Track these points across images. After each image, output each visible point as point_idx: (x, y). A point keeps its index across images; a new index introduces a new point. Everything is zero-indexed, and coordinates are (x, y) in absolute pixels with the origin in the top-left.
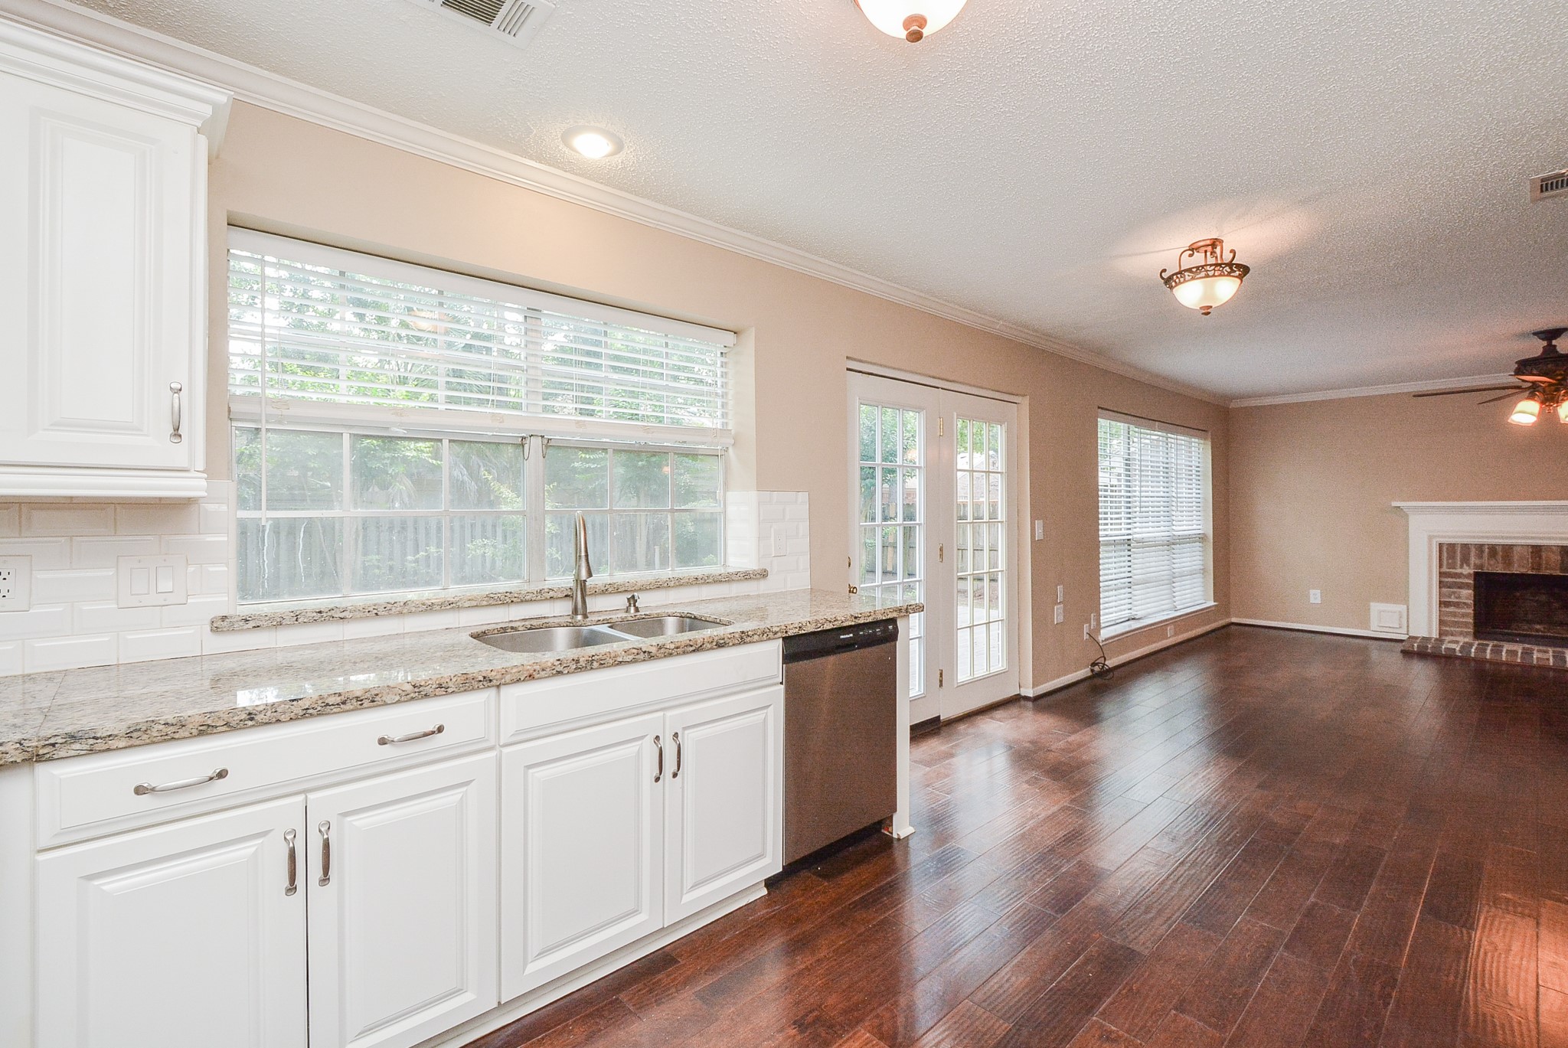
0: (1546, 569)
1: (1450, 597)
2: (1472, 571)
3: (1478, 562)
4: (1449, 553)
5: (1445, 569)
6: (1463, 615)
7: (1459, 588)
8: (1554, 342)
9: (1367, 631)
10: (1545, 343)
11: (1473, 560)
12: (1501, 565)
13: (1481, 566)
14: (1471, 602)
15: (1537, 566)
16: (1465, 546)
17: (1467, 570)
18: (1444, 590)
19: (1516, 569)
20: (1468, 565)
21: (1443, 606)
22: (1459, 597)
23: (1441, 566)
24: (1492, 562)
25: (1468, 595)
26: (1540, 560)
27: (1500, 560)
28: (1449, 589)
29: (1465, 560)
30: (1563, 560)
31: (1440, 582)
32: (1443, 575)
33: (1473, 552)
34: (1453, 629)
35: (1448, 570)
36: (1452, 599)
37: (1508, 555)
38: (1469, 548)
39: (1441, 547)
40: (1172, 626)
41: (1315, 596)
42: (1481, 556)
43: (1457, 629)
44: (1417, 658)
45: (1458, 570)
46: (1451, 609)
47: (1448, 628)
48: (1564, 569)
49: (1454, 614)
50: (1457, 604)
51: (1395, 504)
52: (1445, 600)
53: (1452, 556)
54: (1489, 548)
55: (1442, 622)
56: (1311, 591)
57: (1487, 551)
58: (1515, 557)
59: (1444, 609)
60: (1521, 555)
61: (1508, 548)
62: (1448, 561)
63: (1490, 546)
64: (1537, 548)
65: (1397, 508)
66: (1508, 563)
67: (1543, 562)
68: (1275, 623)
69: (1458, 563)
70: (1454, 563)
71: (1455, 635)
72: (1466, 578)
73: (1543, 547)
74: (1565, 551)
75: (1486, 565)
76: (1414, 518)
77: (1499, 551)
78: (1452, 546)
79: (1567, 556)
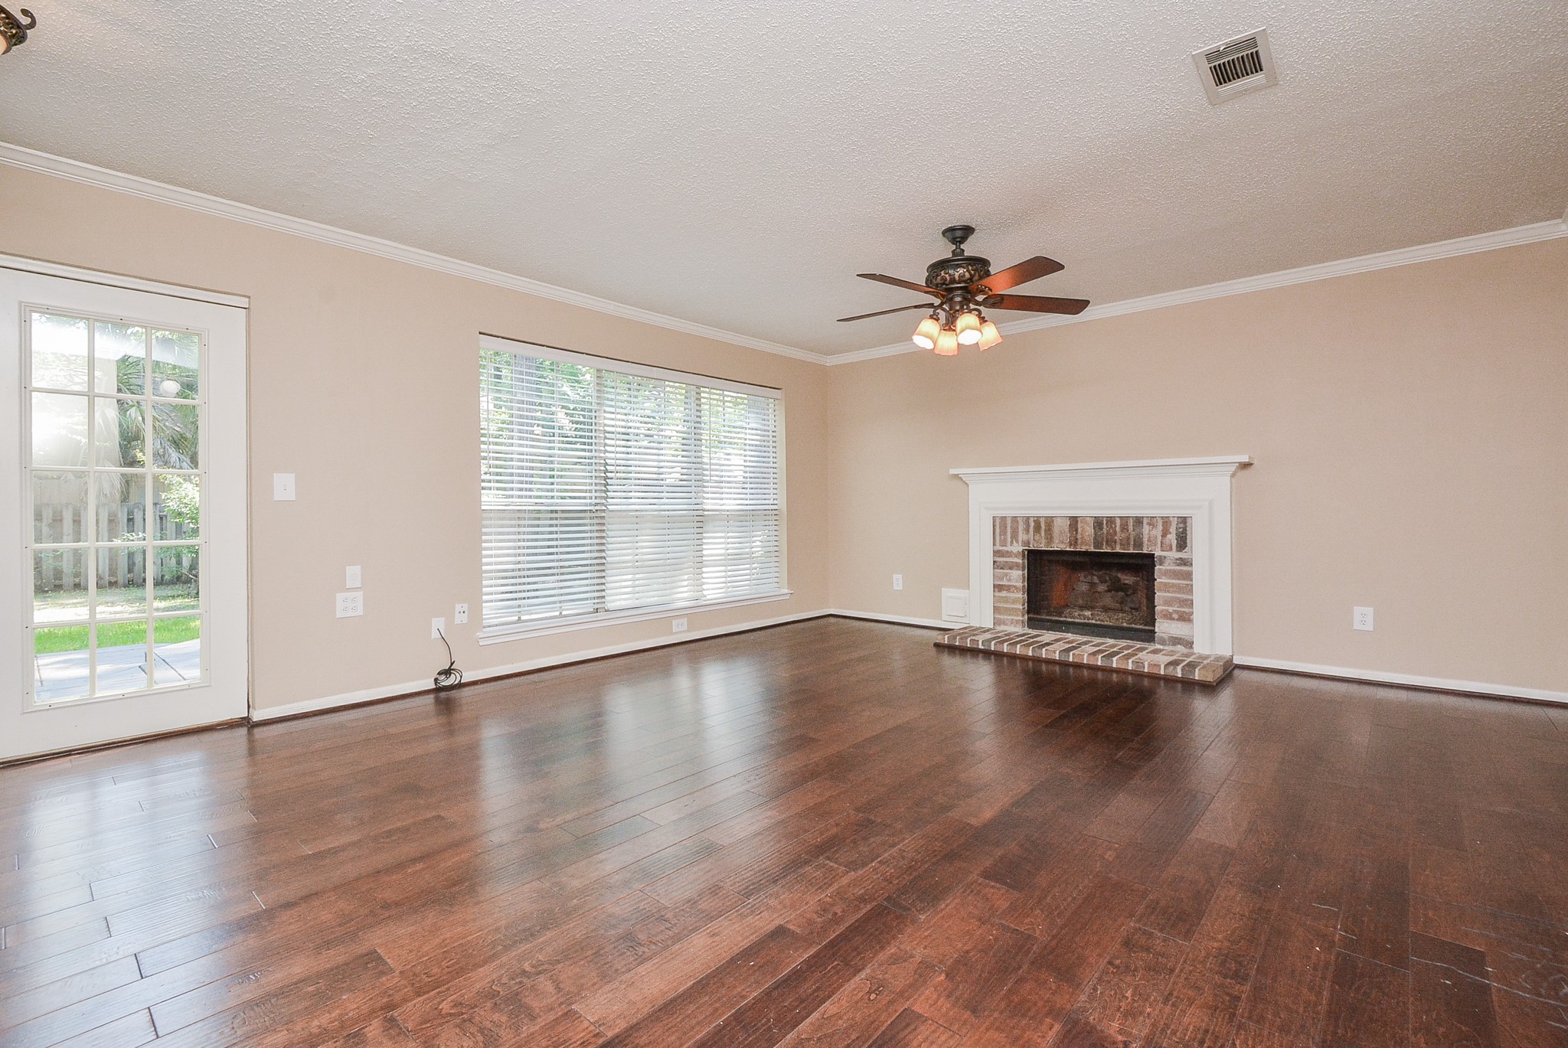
0: (1082, 543)
1: (1002, 579)
2: (1021, 549)
3: (1025, 537)
4: (1003, 526)
5: (998, 547)
6: (1014, 601)
7: (1011, 568)
9: (937, 621)
11: (1022, 536)
12: (1044, 541)
13: (1028, 543)
14: (1020, 584)
15: (1074, 542)
16: (1015, 519)
17: (1018, 548)
18: (996, 570)
19: (1056, 546)
20: (1017, 542)
21: (997, 589)
22: (1010, 580)
23: (994, 545)
24: (1037, 538)
25: (1017, 577)
26: (1076, 533)
27: (1043, 534)
28: (1002, 571)
29: (1014, 536)
30: (1095, 534)
31: (994, 562)
32: (996, 553)
33: (1021, 527)
34: (1006, 617)
35: (1001, 548)
36: (1005, 582)
37: (1050, 530)
38: (1018, 522)
39: (994, 521)
40: (685, 620)
41: (898, 582)
42: (1027, 531)
43: (1009, 618)
44: (946, 653)
45: (1009, 548)
46: (1004, 594)
47: (1002, 617)
48: (1097, 544)
49: (1006, 600)
50: (1008, 588)
51: (953, 471)
52: (999, 583)
53: (1003, 532)
54: (1034, 521)
55: (996, 609)
56: (894, 576)
57: (1032, 524)
58: (1056, 531)
59: (997, 594)
60: (1061, 527)
61: (1050, 521)
62: (1000, 535)
63: (1035, 519)
64: (1074, 521)
65: (956, 476)
66: (1050, 538)
67: (1079, 536)
68: (864, 613)
69: (1009, 540)
70: (1005, 539)
71: (1006, 625)
72: (1016, 556)
73: (1079, 519)
74: (1098, 523)
75: (1032, 542)
76: (973, 489)
77: (1043, 525)
78: (1003, 519)
79: (1101, 529)
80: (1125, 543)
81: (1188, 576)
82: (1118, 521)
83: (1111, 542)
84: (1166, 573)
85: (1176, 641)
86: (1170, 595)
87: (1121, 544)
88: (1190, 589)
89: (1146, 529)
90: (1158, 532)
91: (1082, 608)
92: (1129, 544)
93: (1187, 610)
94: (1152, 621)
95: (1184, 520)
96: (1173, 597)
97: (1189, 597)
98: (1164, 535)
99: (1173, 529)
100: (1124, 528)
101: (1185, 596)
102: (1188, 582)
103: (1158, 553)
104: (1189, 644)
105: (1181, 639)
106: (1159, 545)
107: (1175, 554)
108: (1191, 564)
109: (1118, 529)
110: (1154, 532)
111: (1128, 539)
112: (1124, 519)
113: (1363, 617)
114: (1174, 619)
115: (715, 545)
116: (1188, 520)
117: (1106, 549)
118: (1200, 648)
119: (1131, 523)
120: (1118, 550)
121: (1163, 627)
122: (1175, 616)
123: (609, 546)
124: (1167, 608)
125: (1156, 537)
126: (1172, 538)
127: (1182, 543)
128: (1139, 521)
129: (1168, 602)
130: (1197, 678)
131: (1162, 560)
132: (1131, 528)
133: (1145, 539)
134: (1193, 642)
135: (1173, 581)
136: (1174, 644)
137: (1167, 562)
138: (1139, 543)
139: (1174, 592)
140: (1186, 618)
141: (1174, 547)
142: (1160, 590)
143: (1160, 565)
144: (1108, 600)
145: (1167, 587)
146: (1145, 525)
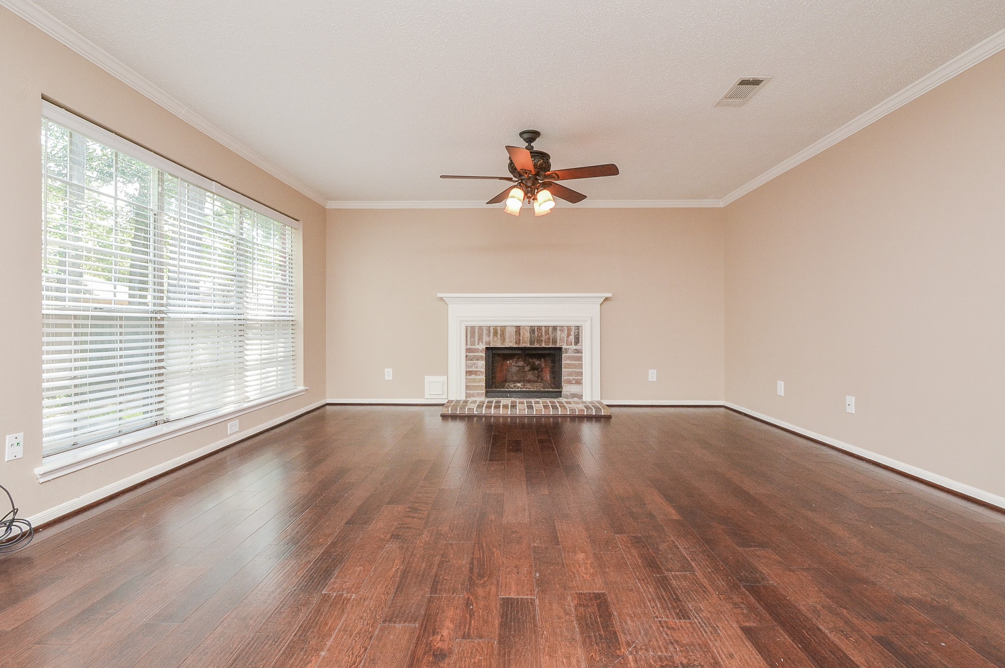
0: (523, 342)
1: (472, 367)
2: (484, 347)
3: (488, 340)
4: (472, 332)
5: (469, 347)
6: (480, 381)
7: (477, 360)
8: (532, 144)
9: (424, 400)
10: (527, 144)
11: (485, 339)
12: (499, 341)
13: (489, 343)
14: (482, 370)
15: (518, 342)
16: (480, 328)
17: (482, 346)
18: (468, 362)
19: (508, 344)
20: (482, 342)
21: (468, 374)
22: (477, 368)
23: (466, 345)
24: (495, 339)
25: (481, 365)
26: (520, 336)
27: (499, 337)
28: (471, 361)
29: (480, 339)
30: (531, 337)
31: (466, 356)
32: (468, 350)
33: (485, 332)
34: (473, 392)
35: (471, 347)
36: (473, 369)
37: (503, 334)
38: (483, 330)
39: (467, 329)
40: (237, 421)
41: (389, 374)
42: (489, 335)
43: (476, 392)
44: (450, 420)
45: (476, 347)
46: (473, 377)
47: (471, 392)
48: (532, 342)
49: (474, 381)
50: (475, 373)
51: (440, 295)
52: (469, 370)
53: (473, 336)
54: (493, 329)
55: (467, 387)
56: (386, 370)
57: (492, 331)
58: (507, 336)
59: (468, 377)
60: (510, 334)
61: (503, 328)
62: (471, 339)
63: (494, 327)
64: (518, 328)
65: (441, 299)
66: (503, 339)
67: (521, 338)
68: (360, 400)
69: (477, 341)
70: (474, 341)
71: (474, 397)
72: (481, 352)
73: (521, 328)
74: (532, 330)
75: (492, 342)
76: (451, 307)
77: (498, 331)
78: (473, 328)
79: (534, 333)
80: (547, 342)
81: (580, 359)
82: (544, 329)
83: (539, 341)
84: (570, 358)
85: (574, 395)
86: (570, 370)
87: (545, 342)
88: (581, 366)
89: (559, 332)
90: (565, 335)
91: (515, 382)
92: (549, 342)
93: (579, 378)
94: (559, 386)
95: (578, 328)
96: (572, 371)
97: (580, 370)
98: (568, 336)
99: (572, 333)
100: (547, 332)
101: (578, 370)
102: (580, 362)
103: (564, 347)
104: (580, 396)
105: (576, 394)
106: (566, 342)
107: (573, 347)
108: (582, 353)
109: (543, 334)
110: (563, 335)
111: (549, 339)
112: (547, 327)
113: (652, 375)
114: (573, 384)
115: (254, 351)
116: (580, 328)
117: (536, 345)
118: (587, 398)
119: (550, 329)
120: (544, 345)
121: (567, 389)
122: (574, 382)
123: (171, 355)
124: (569, 377)
125: (564, 338)
126: (572, 338)
127: (577, 341)
128: (555, 328)
129: (570, 374)
130: (602, 414)
131: (567, 350)
132: (550, 333)
133: (558, 339)
134: (582, 396)
135: (573, 362)
136: (573, 398)
137: (570, 351)
138: (555, 342)
139: (573, 368)
140: (579, 382)
141: (573, 343)
142: (565, 368)
143: (566, 353)
144: (530, 376)
145: (569, 366)
146: (558, 330)
